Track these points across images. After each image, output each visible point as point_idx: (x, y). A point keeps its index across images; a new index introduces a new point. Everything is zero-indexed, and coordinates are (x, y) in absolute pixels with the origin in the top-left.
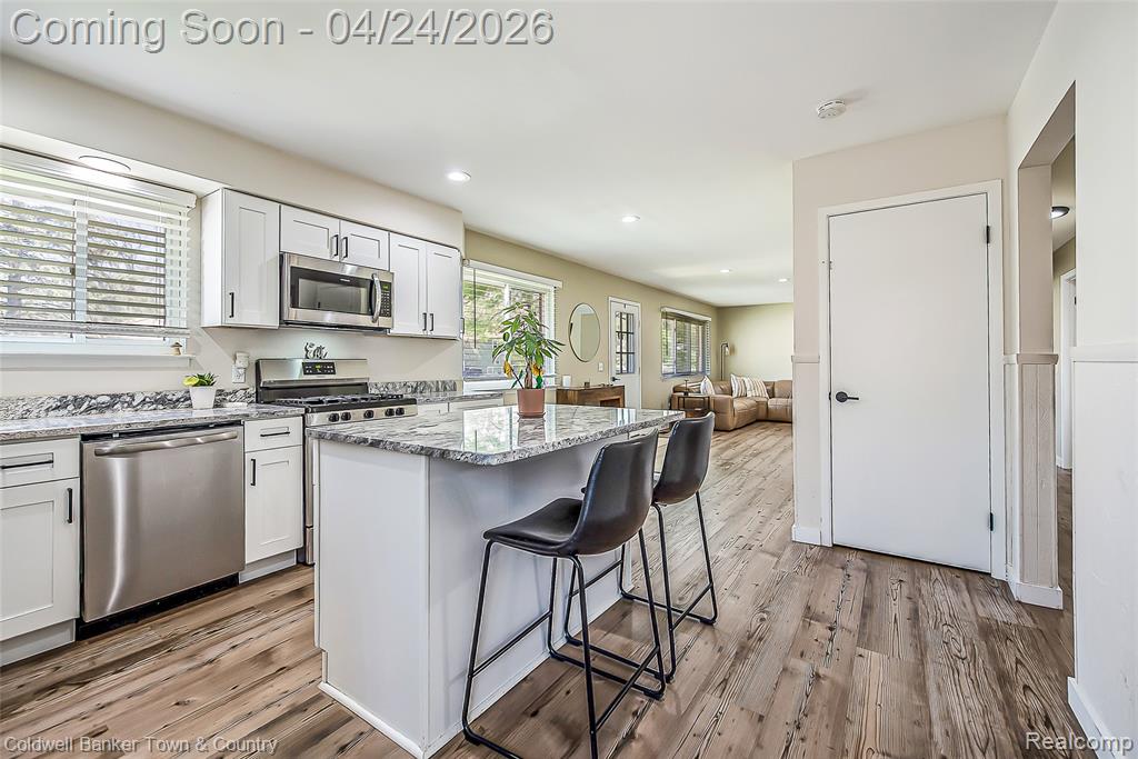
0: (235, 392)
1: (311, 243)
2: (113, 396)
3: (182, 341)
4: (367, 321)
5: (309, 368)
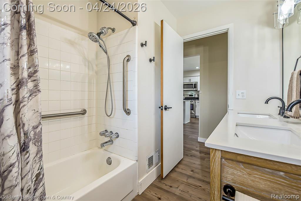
4: (193, 89)
5: (190, 95)
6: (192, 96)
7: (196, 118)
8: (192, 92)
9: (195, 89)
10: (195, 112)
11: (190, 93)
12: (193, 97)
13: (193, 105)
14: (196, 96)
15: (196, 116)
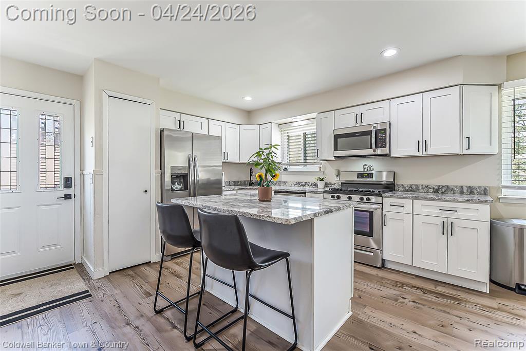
0: (335, 184)
1: (346, 122)
2: (305, 183)
3: (321, 166)
4: (370, 152)
5: (360, 175)
6: (370, 175)
7: (383, 266)
8: (370, 162)
9: (379, 151)
10: (380, 243)
11: (359, 166)
12: (374, 179)
13: (371, 213)
14: (385, 178)
15: (383, 260)
